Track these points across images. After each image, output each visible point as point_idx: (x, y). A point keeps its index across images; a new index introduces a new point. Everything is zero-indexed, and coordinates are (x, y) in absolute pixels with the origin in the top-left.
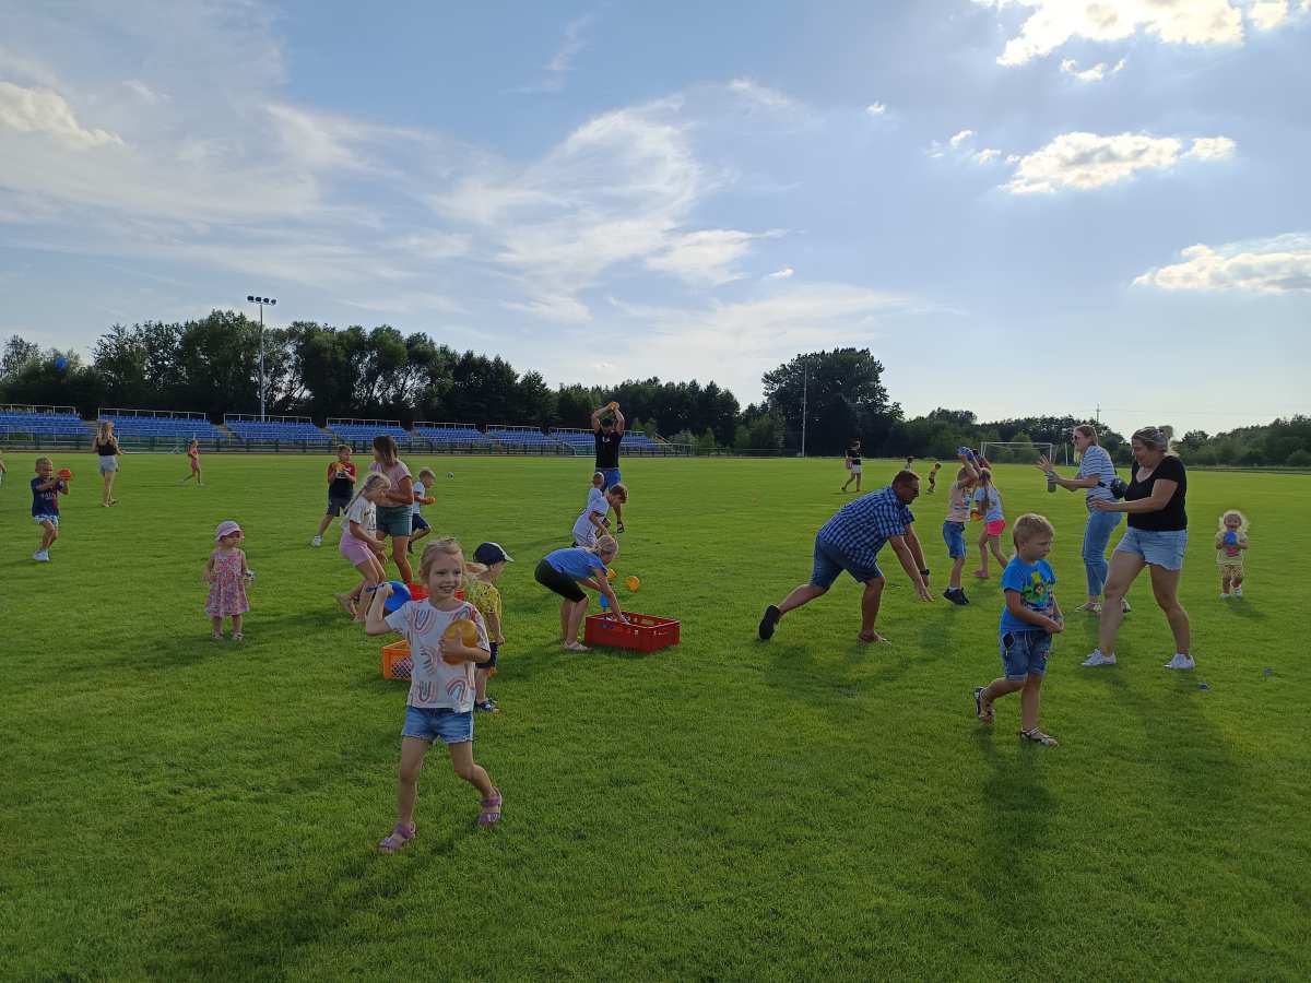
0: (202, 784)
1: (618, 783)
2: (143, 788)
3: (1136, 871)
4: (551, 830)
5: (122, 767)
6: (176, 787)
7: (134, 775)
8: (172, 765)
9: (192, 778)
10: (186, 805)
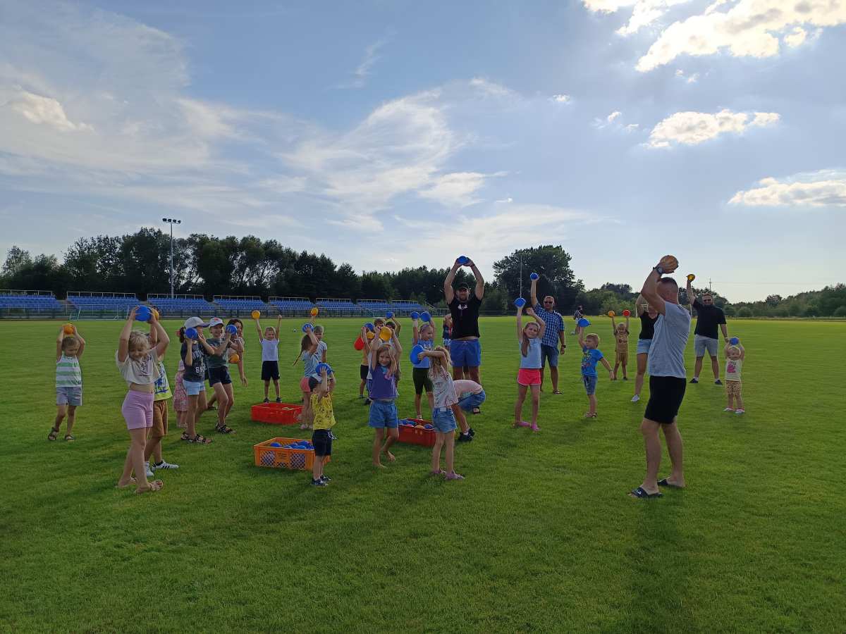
0: (136, 541)
1: (416, 536)
2: (97, 543)
3: (772, 594)
4: (373, 569)
5: (82, 529)
6: (120, 543)
7: (91, 535)
8: (116, 528)
9: (129, 537)
10: (127, 555)
